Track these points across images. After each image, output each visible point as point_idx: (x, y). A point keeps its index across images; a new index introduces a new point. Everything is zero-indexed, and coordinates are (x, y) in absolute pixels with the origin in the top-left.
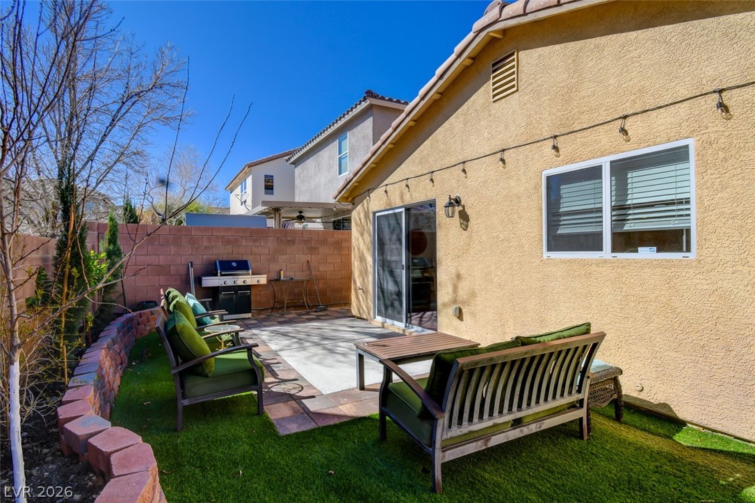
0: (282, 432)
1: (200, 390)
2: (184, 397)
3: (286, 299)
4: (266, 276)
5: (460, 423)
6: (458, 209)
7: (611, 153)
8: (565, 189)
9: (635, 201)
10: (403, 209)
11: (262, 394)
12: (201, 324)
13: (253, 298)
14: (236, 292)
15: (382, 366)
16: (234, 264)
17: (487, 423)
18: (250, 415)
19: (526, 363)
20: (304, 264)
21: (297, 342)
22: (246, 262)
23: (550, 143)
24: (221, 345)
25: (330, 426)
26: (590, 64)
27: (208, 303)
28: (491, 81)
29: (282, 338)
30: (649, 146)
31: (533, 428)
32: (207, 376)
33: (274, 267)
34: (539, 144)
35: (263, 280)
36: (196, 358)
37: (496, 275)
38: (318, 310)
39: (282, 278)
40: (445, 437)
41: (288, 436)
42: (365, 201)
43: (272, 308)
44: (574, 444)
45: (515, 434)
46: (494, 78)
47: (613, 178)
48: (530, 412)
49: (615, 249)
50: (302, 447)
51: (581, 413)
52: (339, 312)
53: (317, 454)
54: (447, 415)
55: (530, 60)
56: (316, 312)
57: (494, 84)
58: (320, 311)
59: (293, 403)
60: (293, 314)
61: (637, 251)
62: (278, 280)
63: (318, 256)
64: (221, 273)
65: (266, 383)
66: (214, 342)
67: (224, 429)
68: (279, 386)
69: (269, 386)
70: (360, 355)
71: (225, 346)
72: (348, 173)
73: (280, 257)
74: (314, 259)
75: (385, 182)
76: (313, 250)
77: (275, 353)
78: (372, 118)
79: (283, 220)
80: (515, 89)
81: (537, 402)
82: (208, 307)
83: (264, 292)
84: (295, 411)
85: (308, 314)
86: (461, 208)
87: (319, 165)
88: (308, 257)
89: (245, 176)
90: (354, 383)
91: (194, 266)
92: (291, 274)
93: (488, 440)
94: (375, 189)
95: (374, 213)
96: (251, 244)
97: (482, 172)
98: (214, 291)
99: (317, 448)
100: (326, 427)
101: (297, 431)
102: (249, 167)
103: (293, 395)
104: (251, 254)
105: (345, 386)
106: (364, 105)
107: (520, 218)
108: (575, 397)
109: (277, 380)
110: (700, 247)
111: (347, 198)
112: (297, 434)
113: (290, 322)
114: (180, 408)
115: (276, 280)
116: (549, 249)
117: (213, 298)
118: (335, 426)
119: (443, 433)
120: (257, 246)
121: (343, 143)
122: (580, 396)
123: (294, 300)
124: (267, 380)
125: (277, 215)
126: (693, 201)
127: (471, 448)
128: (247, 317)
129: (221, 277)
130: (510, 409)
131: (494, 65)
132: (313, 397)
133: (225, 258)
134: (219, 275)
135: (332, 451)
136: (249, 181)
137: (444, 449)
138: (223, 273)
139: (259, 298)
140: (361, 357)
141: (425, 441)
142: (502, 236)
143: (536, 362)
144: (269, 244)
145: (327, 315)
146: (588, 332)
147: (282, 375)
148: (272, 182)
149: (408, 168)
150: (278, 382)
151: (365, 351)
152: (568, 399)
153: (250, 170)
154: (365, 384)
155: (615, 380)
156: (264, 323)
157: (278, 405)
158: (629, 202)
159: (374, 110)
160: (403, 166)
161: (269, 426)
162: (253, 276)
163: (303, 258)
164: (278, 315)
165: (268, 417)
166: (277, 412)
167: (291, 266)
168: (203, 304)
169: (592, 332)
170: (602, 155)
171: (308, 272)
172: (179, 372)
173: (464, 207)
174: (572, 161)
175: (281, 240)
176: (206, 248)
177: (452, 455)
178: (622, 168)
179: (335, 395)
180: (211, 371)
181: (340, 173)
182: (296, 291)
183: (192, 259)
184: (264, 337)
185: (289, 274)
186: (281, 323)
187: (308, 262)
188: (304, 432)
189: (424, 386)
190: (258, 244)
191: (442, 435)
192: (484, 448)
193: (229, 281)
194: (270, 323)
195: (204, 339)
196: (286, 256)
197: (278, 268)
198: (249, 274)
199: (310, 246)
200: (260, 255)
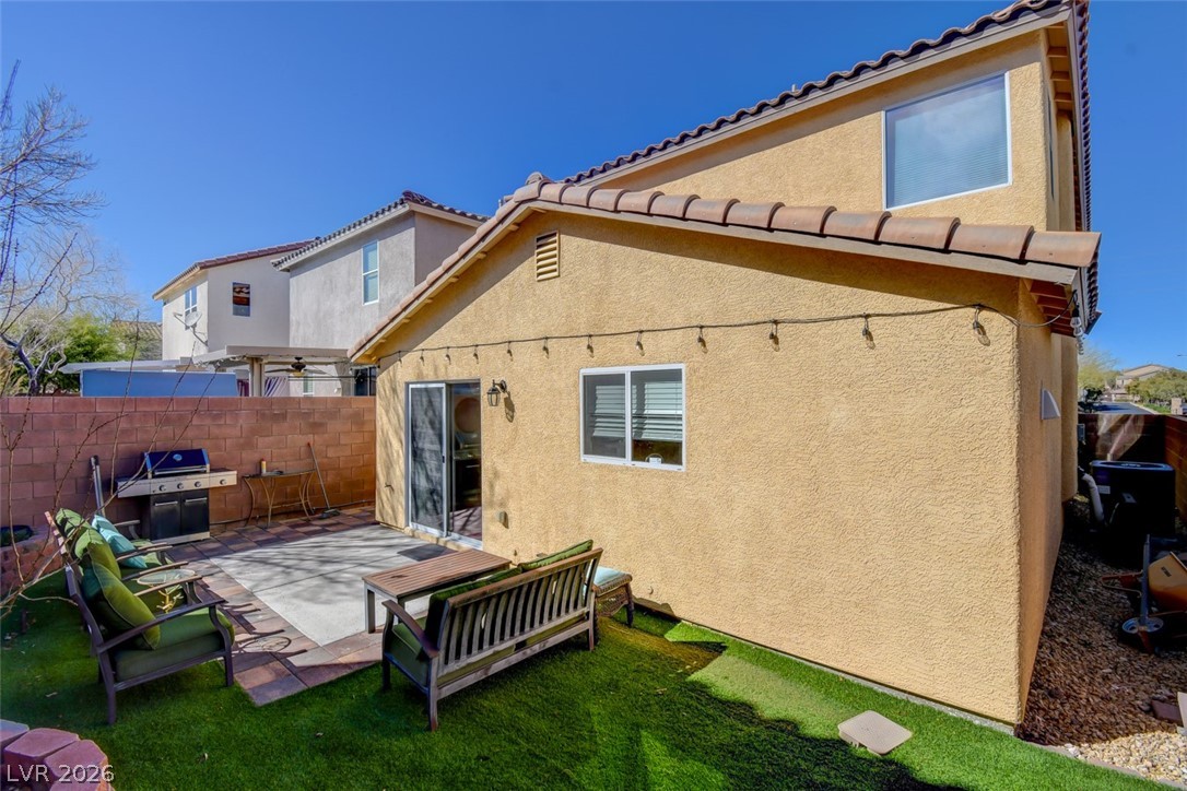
0: (259, 702)
1: (138, 668)
2: (117, 680)
3: (271, 503)
4: (235, 472)
5: (458, 656)
6: (503, 396)
7: (631, 364)
8: (601, 390)
9: (651, 412)
10: (443, 385)
11: (231, 659)
12: (128, 569)
13: (211, 507)
14: (182, 501)
15: (385, 609)
16: (178, 458)
17: (487, 652)
18: (214, 689)
19: (525, 589)
20: (302, 449)
21: (283, 572)
22: (199, 452)
23: (585, 341)
24: (165, 600)
25: (323, 685)
26: (617, 271)
27: (132, 529)
28: (535, 258)
29: (260, 566)
30: (656, 364)
31: (537, 648)
32: (150, 649)
33: (250, 456)
34: (577, 339)
35: (230, 478)
36: (134, 627)
37: (540, 476)
38: (325, 516)
39: (264, 471)
40: (440, 675)
41: (269, 705)
42: (391, 368)
43: (247, 520)
44: (578, 657)
45: (516, 658)
46: (539, 254)
47: (634, 387)
48: (533, 633)
49: (636, 457)
50: (285, 714)
51: (588, 625)
52: (358, 517)
53: (305, 718)
54: (442, 653)
55: (571, 246)
56: (321, 519)
57: (539, 261)
58: (328, 517)
59: (277, 665)
60: (282, 526)
61: (648, 461)
62: (258, 475)
63: (326, 436)
64: (153, 473)
65: (237, 643)
66: (154, 599)
67: (175, 711)
68: (256, 644)
69: (240, 646)
70: (369, 591)
71: (171, 599)
72: (377, 301)
73: (260, 440)
74: (317, 440)
75: (421, 346)
76: (316, 427)
77: (250, 595)
78: (413, 229)
79: (267, 375)
80: (556, 274)
81: (541, 622)
82: (134, 534)
83: (232, 495)
84: (278, 673)
85: (308, 523)
86: (506, 395)
87: (331, 282)
88: (309, 438)
89: (192, 281)
90: (363, 626)
91: (100, 462)
92: (281, 465)
93: (488, 669)
94: (408, 352)
95: (407, 384)
96: (208, 422)
97: (528, 356)
98: (141, 504)
99: (305, 712)
100: (318, 687)
101: (280, 697)
102: (201, 268)
103: (276, 653)
104: (208, 439)
105: (349, 632)
106: (401, 210)
107: (562, 415)
108: (581, 610)
109: (253, 636)
110: (688, 462)
111: (370, 357)
112: (279, 701)
113: (278, 540)
114: (112, 695)
115: (254, 476)
116: (586, 452)
117: (139, 516)
118: (331, 683)
119: (438, 669)
120: (219, 426)
121: (371, 254)
122: (585, 610)
123: (286, 503)
124: (238, 638)
125: (256, 366)
126: (684, 418)
127: (471, 679)
128: (202, 538)
129: (155, 480)
130: (512, 634)
131: (538, 240)
132: (305, 651)
133: (160, 446)
134: (150, 476)
135: (324, 712)
136: (202, 290)
137: (440, 687)
138: (157, 473)
139: (222, 506)
140: (370, 593)
141: (422, 682)
142: (546, 433)
143: (534, 586)
144: (241, 421)
145: (338, 524)
146: (589, 549)
147: (260, 628)
148: (248, 293)
149: (450, 332)
150: (255, 638)
151: (375, 586)
152: (573, 614)
153: (205, 274)
154: (377, 625)
155: (627, 587)
156: (232, 547)
157: (255, 669)
158: (646, 412)
159: (417, 218)
160: (443, 329)
161: (242, 698)
162: (212, 475)
163: (300, 440)
164: (258, 529)
165: (240, 688)
166: (251, 680)
167: (281, 452)
168: (124, 531)
169: (593, 549)
170: (625, 364)
171: (308, 461)
172: (108, 650)
173: (509, 394)
174: (603, 365)
175: (263, 415)
176: (124, 432)
177: (447, 691)
178: (641, 379)
179: (336, 645)
180: (155, 642)
181: (366, 300)
182: (288, 490)
183: (97, 450)
184: (230, 571)
185: (275, 464)
186: (261, 544)
187: (309, 445)
188: (289, 697)
189: (423, 627)
191: (437, 674)
192: (484, 677)
193: (169, 485)
194: (243, 545)
195: (139, 596)
196: (271, 438)
197: (256, 457)
198: (205, 472)
199: (311, 420)
200: (225, 439)
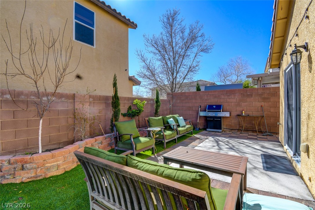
3: (244, 126)
10: (293, 65)
13: (222, 123)
14: (214, 119)
16: (214, 107)
20: (259, 108)
22: (220, 106)
33: (239, 109)
35: (228, 114)
39: (244, 114)
42: (282, 64)
43: (238, 130)
62: (241, 115)
63: (270, 103)
64: (207, 110)
73: (243, 104)
76: (265, 99)
88: (263, 104)
91: (201, 107)
92: (248, 113)
94: (284, 54)
95: (285, 71)
96: (226, 97)
104: (226, 102)
114: (115, 149)
120: (229, 98)
128: (220, 131)
129: (207, 112)
133: (211, 104)
139: (231, 124)
144: (236, 97)
162: (223, 112)
163: (258, 104)
167: (250, 108)
171: (262, 112)
176: (206, 100)
183: (201, 104)
187: (262, 106)
190: (230, 97)
193: (211, 114)
196: (246, 103)
197: (241, 109)
198: (220, 111)
199: (263, 97)
200: (231, 103)
